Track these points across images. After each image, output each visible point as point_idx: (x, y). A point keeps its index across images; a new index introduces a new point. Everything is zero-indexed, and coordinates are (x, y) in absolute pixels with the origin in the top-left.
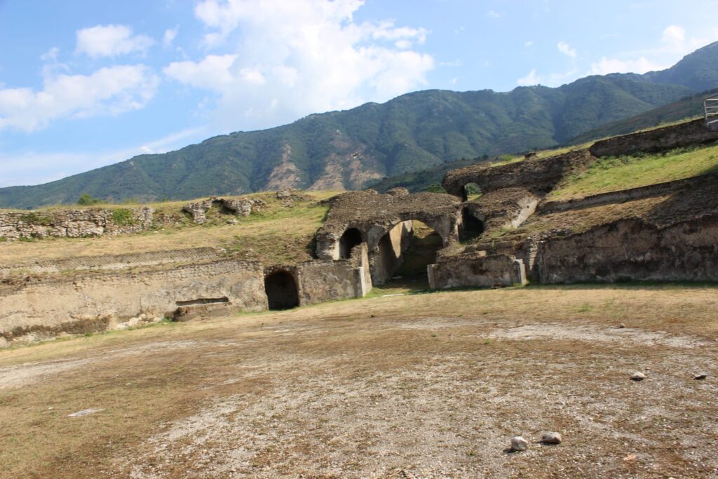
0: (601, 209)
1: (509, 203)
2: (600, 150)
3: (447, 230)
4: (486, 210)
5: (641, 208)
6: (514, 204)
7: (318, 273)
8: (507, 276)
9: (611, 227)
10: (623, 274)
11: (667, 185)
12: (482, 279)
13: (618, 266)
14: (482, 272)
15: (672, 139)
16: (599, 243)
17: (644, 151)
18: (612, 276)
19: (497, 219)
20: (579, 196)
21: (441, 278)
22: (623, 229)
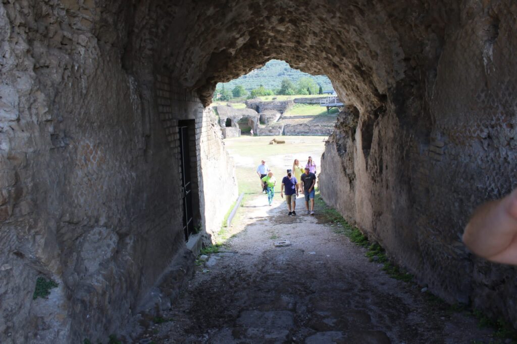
0: (298, 119)
1: (273, 115)
2: (296, 101)
3: (256, 121)
4: (267, 116)
5: (306, 121)
6: (275, 115)
7: (231, 130)
8: (277, 133)
9: (301, 125)
10: (302, 134)
11: (312, 116)
12: (271, 134)
13: (302, 132)
14: (271, 132)
15: (314, 102)
16: (298, 128)
17: (308, 103)
18: (300, 134)
19: (271, 119)
20: (292, 116)
21: (261, 133)
22: (303, 125)
